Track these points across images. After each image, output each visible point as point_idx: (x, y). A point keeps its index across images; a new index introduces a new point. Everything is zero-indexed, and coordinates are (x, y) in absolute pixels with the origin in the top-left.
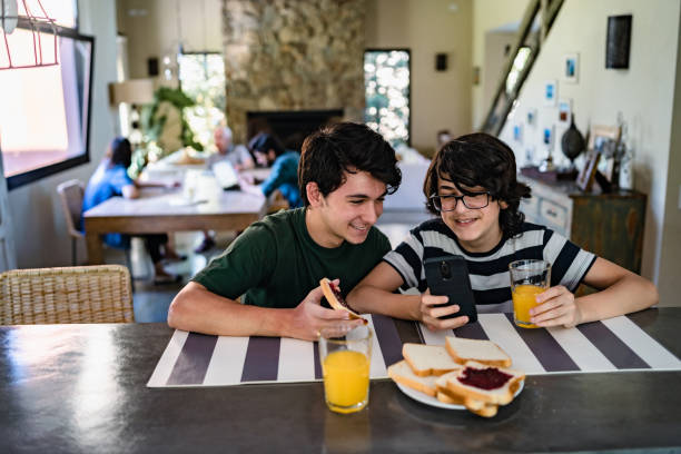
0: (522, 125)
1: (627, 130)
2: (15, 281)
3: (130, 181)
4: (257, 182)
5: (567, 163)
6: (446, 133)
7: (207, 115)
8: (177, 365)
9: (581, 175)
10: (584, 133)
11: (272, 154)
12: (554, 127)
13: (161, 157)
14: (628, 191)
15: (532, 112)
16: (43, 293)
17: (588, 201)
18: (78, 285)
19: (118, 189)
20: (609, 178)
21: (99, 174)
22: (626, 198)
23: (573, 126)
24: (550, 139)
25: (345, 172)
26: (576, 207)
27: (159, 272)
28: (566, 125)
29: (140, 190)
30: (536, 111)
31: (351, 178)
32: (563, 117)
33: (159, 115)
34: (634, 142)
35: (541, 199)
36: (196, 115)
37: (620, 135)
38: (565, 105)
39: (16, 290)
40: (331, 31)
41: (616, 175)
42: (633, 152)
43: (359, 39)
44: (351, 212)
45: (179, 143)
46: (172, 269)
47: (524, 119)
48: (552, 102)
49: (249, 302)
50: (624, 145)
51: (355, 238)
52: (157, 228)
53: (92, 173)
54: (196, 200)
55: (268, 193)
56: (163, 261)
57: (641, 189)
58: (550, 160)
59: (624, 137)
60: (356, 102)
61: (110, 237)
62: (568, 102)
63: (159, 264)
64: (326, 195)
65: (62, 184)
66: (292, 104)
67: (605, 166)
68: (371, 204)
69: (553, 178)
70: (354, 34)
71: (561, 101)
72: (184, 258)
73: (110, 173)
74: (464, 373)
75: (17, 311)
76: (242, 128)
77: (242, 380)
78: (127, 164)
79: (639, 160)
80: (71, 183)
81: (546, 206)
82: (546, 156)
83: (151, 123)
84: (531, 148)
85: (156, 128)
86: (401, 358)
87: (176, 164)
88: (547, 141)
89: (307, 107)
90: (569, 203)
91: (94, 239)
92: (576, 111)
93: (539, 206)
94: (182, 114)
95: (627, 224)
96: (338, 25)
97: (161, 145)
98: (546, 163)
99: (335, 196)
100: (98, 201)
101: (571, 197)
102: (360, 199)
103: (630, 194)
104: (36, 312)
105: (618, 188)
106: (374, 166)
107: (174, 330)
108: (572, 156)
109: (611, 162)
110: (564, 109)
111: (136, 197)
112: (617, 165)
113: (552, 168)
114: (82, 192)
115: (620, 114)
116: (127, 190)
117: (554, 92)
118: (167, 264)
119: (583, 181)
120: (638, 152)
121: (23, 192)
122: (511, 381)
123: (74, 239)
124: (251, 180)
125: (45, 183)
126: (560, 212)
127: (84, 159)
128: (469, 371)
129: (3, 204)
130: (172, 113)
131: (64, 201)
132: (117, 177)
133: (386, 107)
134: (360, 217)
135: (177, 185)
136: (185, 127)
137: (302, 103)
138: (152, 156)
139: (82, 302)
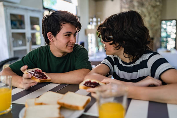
40: (151, 15)
43: (160, 17)
70: (158, 16)
96: (153, 14)
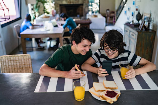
0: (127, 11)
1: (152, 15)
2: (4, 58)
3: (31, 24)
4: (62, 25)
5: (137, 22)
6: (108, 10)
7: (50, 5)
8: (41, 86)
9: (140, 26)
10: (142, 14)
11: (65, 18)
12: (134, 12)
13: (39, 16)
14: (151, 30)
15: (129, 8)
16: (11, 61)
17: (141, 33)
18: (19, 59)
19: (28, 27)
20: (147, 27)
21: (24, 23)
22: (151, 32)
23: (139, 13)
24: (133, 15)
25: (82, 39)
26: (138, 34)
27: (39, 46)
28: (137, 12)
29: (34, 27)
30: (130, 8)
31: (84, 41)
32: (137, 10)
33: (38, 5)
34: (154, 18)
35: (130, 31)
36: (47, 5)
37: (150, 16)
38: (137, 7)
39: (4, 60)
41: (149, 26)
42: (153, 21)
44: (83, 48)
45: (43, 12)
46: (42, 45)
47: (127, 9)
48: (134, 6)
49: (58, 69)
50: (151, 19)
51: (83, 54)
52: (38, 37)
53: (22, 22)
54: (47, 29)
55: (64, 28)
56: (40, 43)
57: (154, 30)
58: (133, 21)
59: (151, 17)
60: (86, 2)
61: (27, 39)
62: (138, 6)
63: (39, 44)
64: (77, 44)
65: (15, 25)
66: (71, 2)
67: (146, 24)
68: (88, 47)
69: (133, 26)
71: (136, 6)
72: (45, 43)
73: (26, 23)
74: (107, 92)
75: (5, 65)
76: (58, 8)
77: (56, 91)
78: (30, 20)
79: (155, 23)
80: (17, 25)
81: (131, 33)
82: (132, 20)
83: (36, 7)
84: (128, 17)
85: (37, 9)
86: (93, 86)
87: (42, 18)
88: (132, 15)
89: (74, 3)
90: (137, 33)
91: (23, 39)
92: (140, 9)
93: (130, 33)
94: (44, 5)
95: (151, 39)
97: (39, 12)
98: (132, 22)
99: (79, 44)
100: (24, 30)
101: (137, 32)
102: (85, 46)
103: (152, 31)
104: (9, 65)
105: (149, 29)
106: (90, 39)
107: (41, 75)
108: (138, 20)
109: (148, 23)
110: (137, 8)
111: (33, 29)
112: (149, 24)
113: (133, 23)
114: (20, 27)
115: (151, 11)
116: (31, 27)
117: (135, 3)
118: (41, 44)
119: (140, 27)
120: (154, 21)
121: (6, 28)
122: (117, 95)
123: (18, 39)
124: (60, 24)
125: (11, 25)
126: (135, 35)
127: (20, 18)
128: (108, 92)
129: (1, 33)
130: (41, 5)
131: (16, 30)
132: (28, 24)
133: (94, 3)
134: (85, 49)
135: (42, 25)
136: (44, 8)
137: (73, 2)
138: (37, 15)
139: (20, 63)
